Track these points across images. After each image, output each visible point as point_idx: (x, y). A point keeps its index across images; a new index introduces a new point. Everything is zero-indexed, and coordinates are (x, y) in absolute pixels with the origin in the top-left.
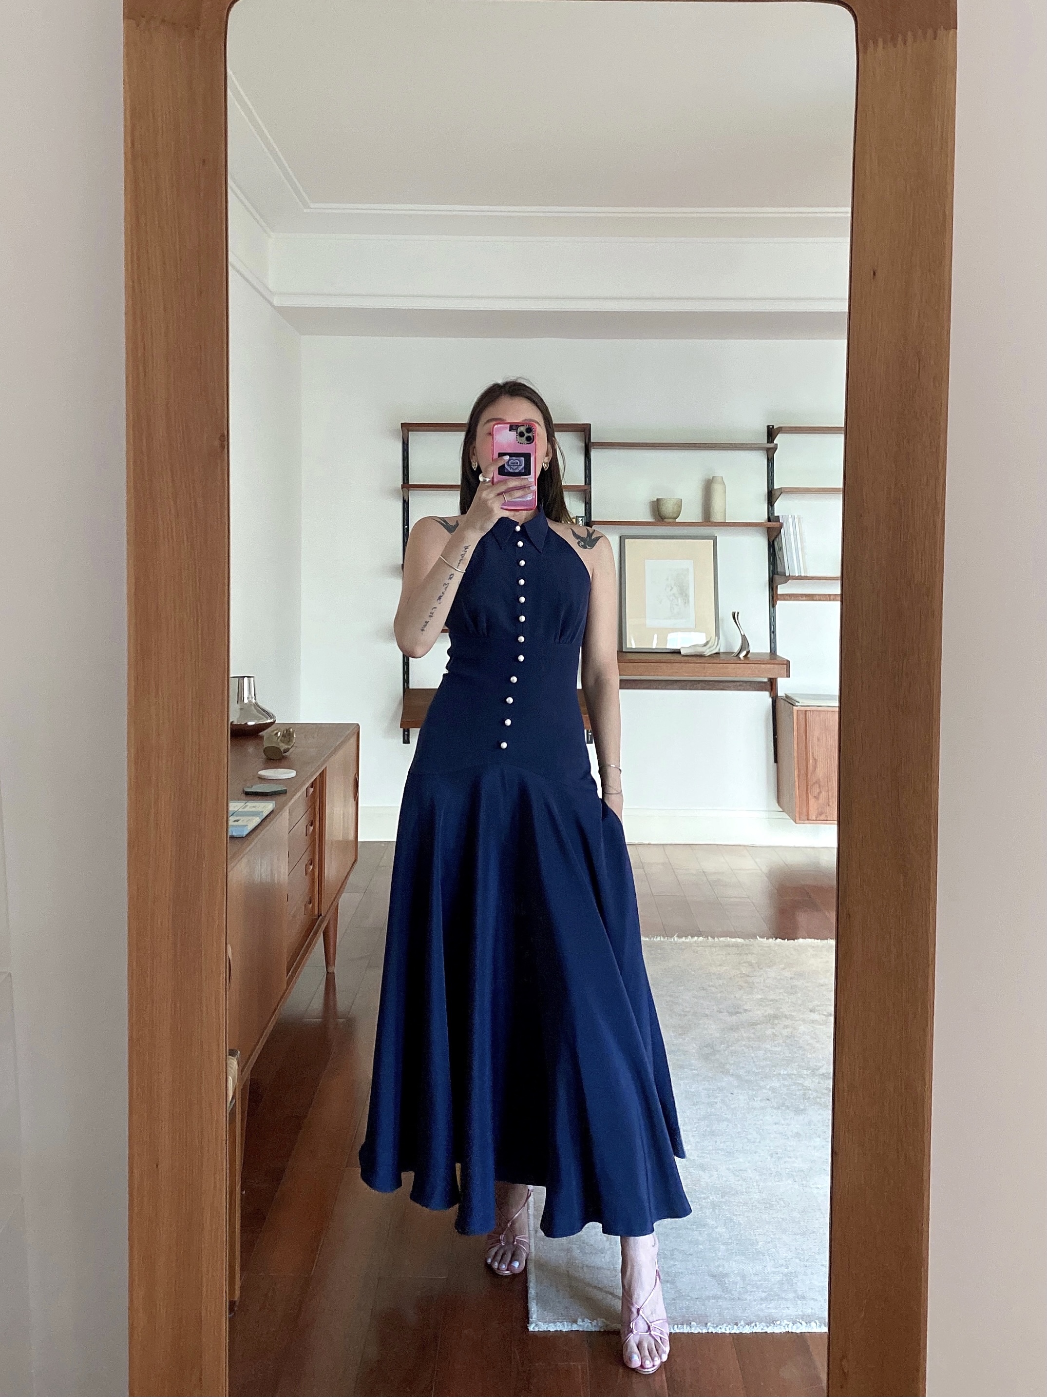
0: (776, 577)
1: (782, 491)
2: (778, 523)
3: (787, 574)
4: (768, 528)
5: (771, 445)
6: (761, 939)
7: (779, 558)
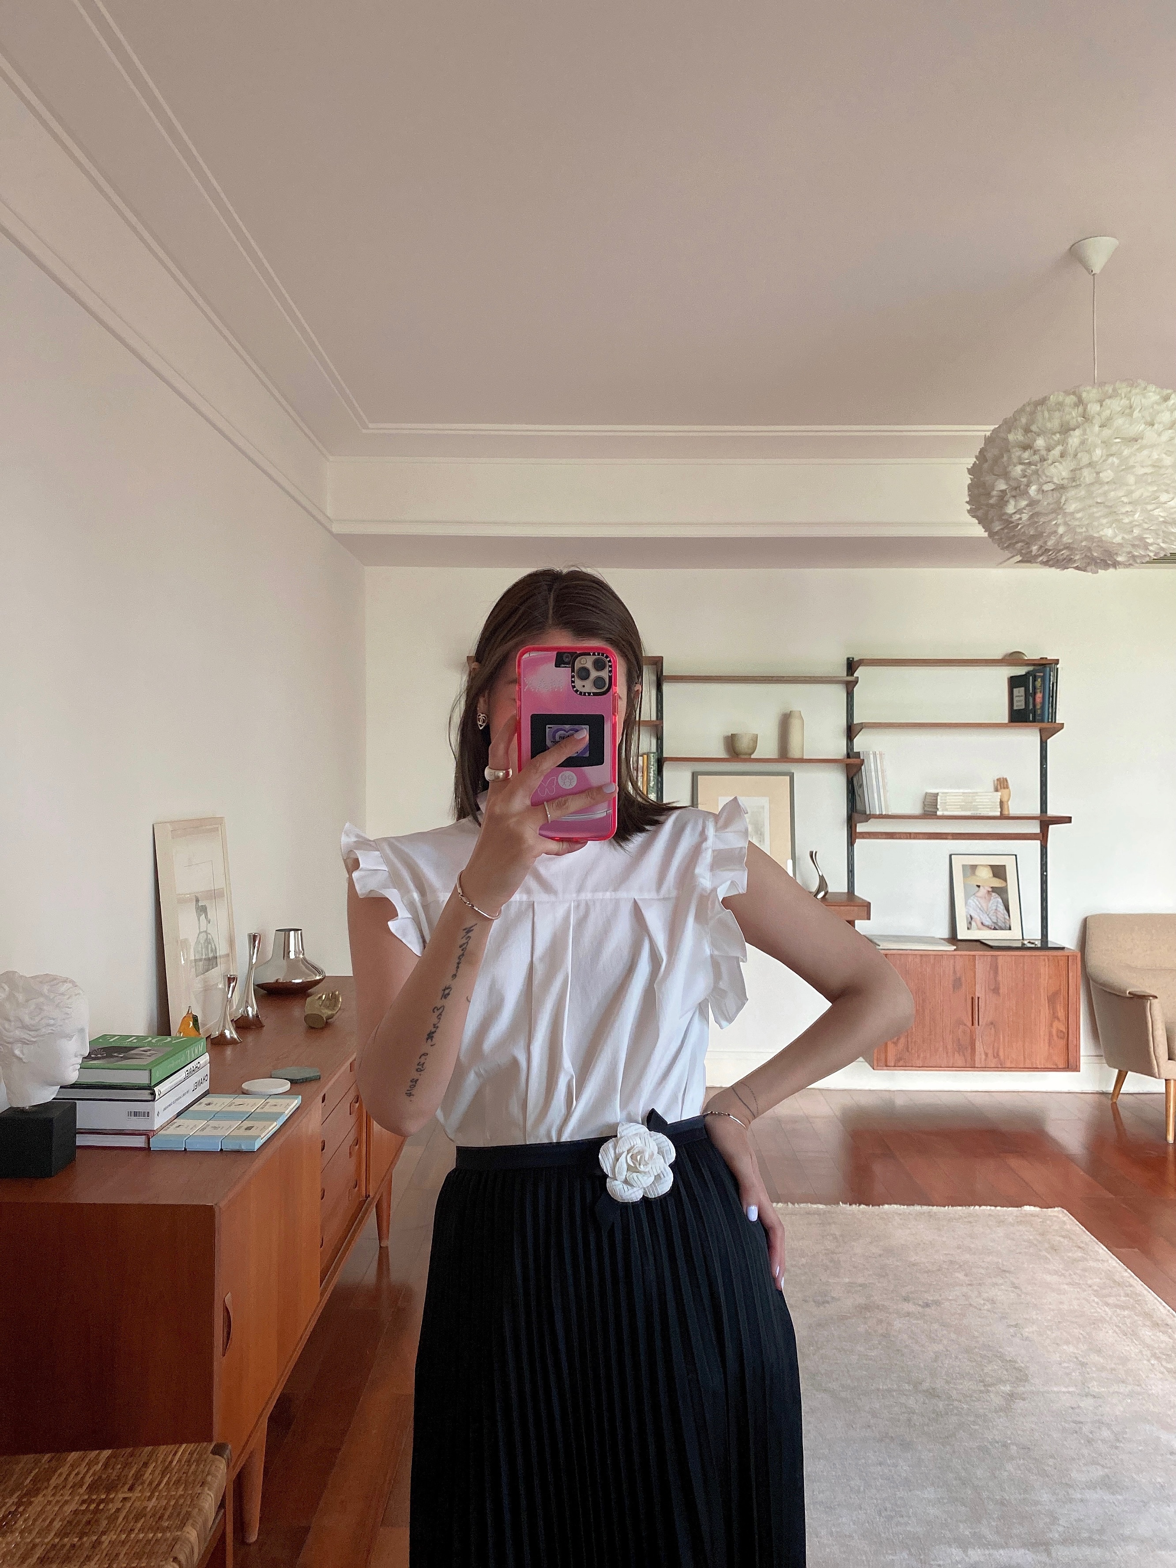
0: (855, 816)
1: (862, 726)
2: (859, 760)
3: (868, 813)
4: (847, 765)
5: (850, 678)
6: (844, 1206)
7: (859, 796)
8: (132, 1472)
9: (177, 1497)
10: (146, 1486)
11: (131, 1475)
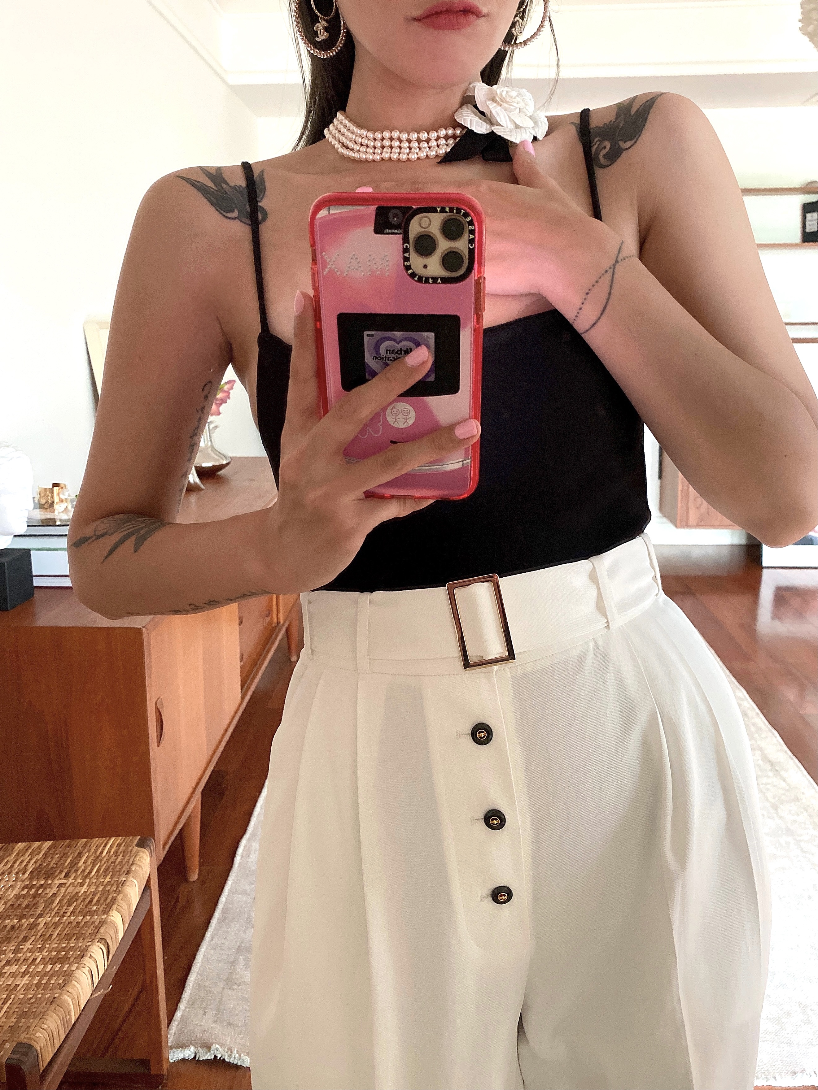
8: (69, 861)
9: (105, 883)
10: (79, 873)
11: (67, 864)
